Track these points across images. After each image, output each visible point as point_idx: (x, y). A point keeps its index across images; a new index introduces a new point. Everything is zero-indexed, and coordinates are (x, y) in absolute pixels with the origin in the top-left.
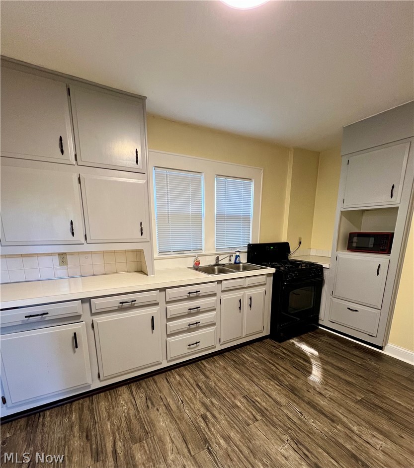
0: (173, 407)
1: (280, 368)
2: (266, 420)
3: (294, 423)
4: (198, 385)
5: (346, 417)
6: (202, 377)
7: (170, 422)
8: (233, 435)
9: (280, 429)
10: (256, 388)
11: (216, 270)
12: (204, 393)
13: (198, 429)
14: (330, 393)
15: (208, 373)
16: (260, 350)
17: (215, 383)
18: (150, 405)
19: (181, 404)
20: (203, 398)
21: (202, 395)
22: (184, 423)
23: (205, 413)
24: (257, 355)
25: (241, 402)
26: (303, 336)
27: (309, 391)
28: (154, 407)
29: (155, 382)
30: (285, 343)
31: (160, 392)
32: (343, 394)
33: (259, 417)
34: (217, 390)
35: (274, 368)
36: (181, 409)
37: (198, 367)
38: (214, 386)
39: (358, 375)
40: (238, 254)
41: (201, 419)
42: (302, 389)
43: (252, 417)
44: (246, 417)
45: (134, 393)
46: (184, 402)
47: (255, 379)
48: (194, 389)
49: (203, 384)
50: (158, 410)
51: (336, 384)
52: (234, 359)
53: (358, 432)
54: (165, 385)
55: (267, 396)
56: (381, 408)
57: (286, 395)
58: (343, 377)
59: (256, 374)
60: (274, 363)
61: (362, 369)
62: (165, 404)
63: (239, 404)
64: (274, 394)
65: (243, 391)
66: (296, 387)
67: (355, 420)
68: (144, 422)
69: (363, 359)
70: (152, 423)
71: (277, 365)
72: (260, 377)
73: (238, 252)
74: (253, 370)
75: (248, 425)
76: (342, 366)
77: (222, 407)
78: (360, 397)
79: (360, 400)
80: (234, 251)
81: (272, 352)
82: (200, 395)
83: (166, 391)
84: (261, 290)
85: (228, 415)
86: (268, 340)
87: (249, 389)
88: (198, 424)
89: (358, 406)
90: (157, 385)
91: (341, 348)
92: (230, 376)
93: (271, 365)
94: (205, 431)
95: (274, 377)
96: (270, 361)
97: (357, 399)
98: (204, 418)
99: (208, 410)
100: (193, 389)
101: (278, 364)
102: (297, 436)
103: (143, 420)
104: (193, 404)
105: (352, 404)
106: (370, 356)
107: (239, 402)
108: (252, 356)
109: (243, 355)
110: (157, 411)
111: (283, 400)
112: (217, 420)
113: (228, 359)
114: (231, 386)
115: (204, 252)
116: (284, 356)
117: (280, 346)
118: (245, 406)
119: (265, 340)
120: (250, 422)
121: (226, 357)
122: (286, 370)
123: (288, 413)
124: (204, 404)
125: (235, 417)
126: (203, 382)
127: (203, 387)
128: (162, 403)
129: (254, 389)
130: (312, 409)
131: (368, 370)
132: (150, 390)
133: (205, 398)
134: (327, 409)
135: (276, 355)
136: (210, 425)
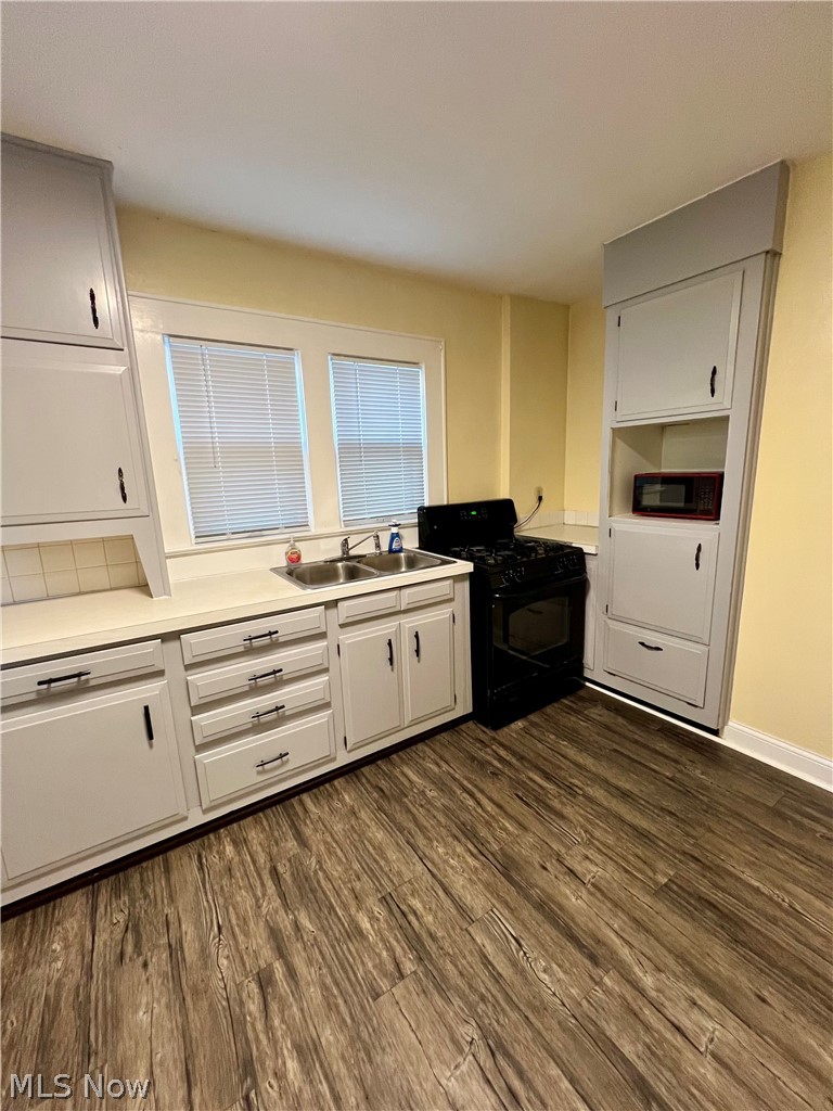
0: (191, 953)
1: (485, 801)
2: (428, 973)
3: (497, 978)
4: (274, 872)
6: (291, 845)
7: (168, 1006)
8: (327, 1039)
9: (457, 1002)
10: (420, 867)
11: (341, 571)
12: (282, 896)
13: (238, 1024)
14: (594, 869)
15: (308, 831)
16: (447, 756)
17: (319, 862)
18: (129, 949)
19: (214, 938)
20: (276, 912)
21: (277, 903)
22: (205, 1004)
23: (270, 965)
24: (436, 769)
25: (373, 918)
26: (549, 710)
27: (545, 868)
28: (139, 954)
29: (167, 871)
30: (505, 729)
31: (172, 899)
32: (626, 871)
33: (409, 966)
34: (318, 882)
35: (471, 803)
36: (209, 956)
37: (289, 815)
38: (315, 872)
39: (662, 809)
40: (395, 530)
41: (254, 987)
42: (529, 863)
43: (391, 967)
44: (374, 967)
45: (101, 909)
46: (224, 930)
47: (421, 841)
48: (263, 885)
49: (288, 864)
50: (145, 965)
51: (611, 840)
52: (383, 784)
53: (653, 994)
54: (189, 878)
55: (441, 892)
56: (712, 906)
57: (487, 886)
58: (628, 817)
59: (425, 823)
60: (475, 790)
61: (674, 792)
62: (173, 942)
63: (365, 924)
64: (459, 883)
65: (385, 881)
66: (517, 858)
67: (649, 953)
68: (92, 1014)
69: (676, 761)
70: (114, 1018)
71: (479, 795)
72: (433, 833)
73: (396, 525)
74: (420, 813)
75: (376, 996)
76: (628, 786)
77: (322, 938)
78: (666, 874)
79: (665, 885)
80: (387, 524)
81: (473, 759)
82: (272, 903)
83: (185, 900)
84: (443, 613)
85: (329, 967)
86: (471, 724)
87: (399, 874)
88: (242, 1004)
89: (660, 907)
90: (168, 880)
91: (630, 735)
92: (361, 835)
93: (465, 795)
94: (254, 1030)
95: (468, 833)
96: (465, 783)
97: (656, 883)
98: (264, 981)
99: (281, 952)
100: (258, 884)
101: (482, 791)
102: (498, 1022)
103: (93, 1003)
104: (246, 934)
105: (645, 899)
106: (692, 754)
107: (366, 919)
108: (424, 774)
109: (406, 770)
110: (141, 970)
111: (476, 900)
112: (297, 984)
113: (368, 786)
114: (356, 866)
115: (313, 531)
116: (499, 765)
117: (494, 739)
118: (379, 932)
119: (463, 727)
120: (384, 984)
121: (364, 781)
122: (499, 806)
124: (274, 934)
125: (346, 972)
126: (289, 861)
127: (287, 876)
128: (164, 941)
129: (413, 872)
130: (547, 926)
131: (687, 793)
132: (146, 896)
133: (282, 912)
134: (581, 920)
135: (483, 764)
136: (274, 1007)
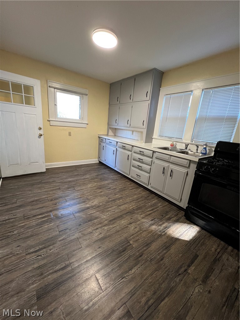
0: (113, 183)
1: (150, 212)
5: (113, 228)
6: (131, 188)
7: (107, 183)
8: (102, 193)
10: (128, 201)
15: (134, 189)
17: (128, 191)
27: (131, 219)
40: (205, 146)
47: (135, 202)
57: (126, 209)
84: (183, 170)
112: (109, 191)
114: (128, 195)
116: (167, 217)
117: (180, 218)
118: (116, 197)
121: (150, 195)
122: (150, 214)
123: (114, 208)
124: (116, 188)
125: (110, 194)
127: (125, 188)
128: (115, 181)
130: (117, 216)
132: (120, 179)
133: (119, 189)
134: (119, 222)
135: (166, 214)
136: (106, 189)
